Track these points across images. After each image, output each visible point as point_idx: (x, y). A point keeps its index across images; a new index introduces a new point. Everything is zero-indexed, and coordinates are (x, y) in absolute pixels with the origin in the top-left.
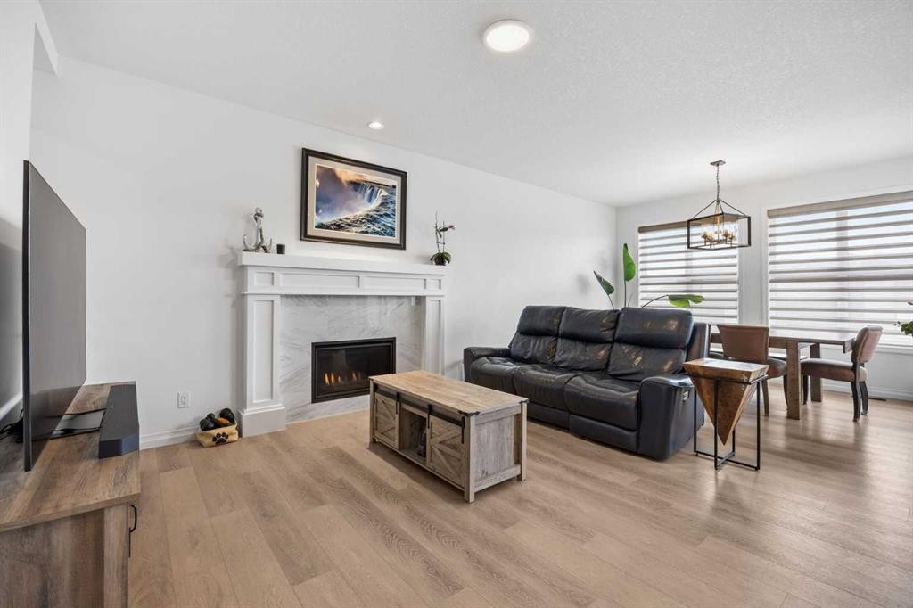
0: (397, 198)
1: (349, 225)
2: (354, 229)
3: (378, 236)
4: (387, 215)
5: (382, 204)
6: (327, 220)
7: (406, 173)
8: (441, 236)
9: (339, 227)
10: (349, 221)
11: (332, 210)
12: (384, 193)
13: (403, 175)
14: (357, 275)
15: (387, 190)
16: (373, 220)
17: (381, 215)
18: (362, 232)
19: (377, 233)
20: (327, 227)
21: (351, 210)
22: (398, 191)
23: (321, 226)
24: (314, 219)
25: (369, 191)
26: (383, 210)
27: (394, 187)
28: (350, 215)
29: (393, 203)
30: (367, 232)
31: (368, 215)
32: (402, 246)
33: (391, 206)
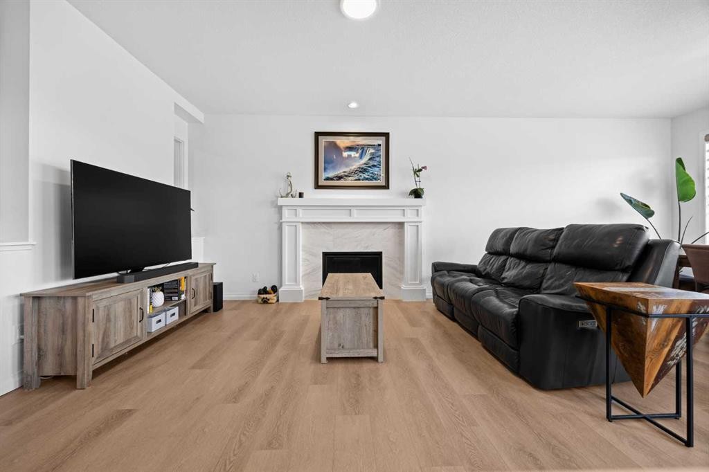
0: (382, 153)
1: (346, 176)
2: (350, 178)
3: (367, 181)
4: (374, 166)
5: (370, 159)
6: (331, 174)
7: (388, 134)
8: (418, 176)
9: (340, 178)
10: (346, 174)
11: (334, 168)
12: (372, 151)
13: (386, 135)
14: (349, 208)
15: (374, 149)
16: (363, 170)
17: (370, 167)
18: (356, 180)
19: (367, 179)
20: (332, 179)
21: (347, 166)
22: (383, 148)
23: (327, 179)
24: (323, 175)
25: (360, 151)
26: (371, 163)
27: (380, 145)
28: (347, 170)
29: (379, 156)
30: (359, 180)
31: (360, 168)
32: (386, 187)
33: (378, 159)
